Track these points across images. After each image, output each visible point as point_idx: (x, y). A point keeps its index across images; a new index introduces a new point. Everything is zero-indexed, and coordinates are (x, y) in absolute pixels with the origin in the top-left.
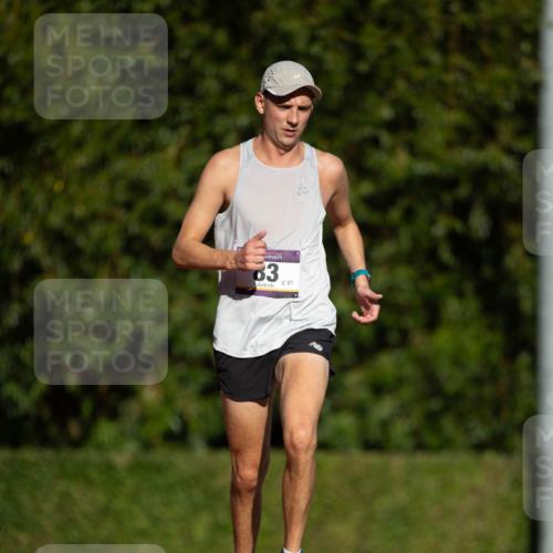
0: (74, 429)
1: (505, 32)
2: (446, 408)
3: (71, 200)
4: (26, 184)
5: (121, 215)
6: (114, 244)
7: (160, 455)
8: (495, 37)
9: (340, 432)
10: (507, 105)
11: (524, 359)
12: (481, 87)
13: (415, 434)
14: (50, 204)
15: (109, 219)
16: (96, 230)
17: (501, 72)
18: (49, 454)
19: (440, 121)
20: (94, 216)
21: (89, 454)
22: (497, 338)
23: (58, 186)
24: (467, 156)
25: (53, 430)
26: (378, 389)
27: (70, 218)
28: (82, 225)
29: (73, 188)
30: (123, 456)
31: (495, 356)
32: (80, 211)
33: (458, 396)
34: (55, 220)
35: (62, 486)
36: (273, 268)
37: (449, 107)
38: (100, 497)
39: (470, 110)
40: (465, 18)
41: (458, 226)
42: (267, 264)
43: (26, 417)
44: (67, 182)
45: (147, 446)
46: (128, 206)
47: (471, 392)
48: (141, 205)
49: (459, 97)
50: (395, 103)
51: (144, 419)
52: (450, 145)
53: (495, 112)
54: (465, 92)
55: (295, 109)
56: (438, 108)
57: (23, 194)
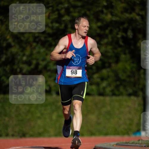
13: (112, 91)
26: (103, 79)
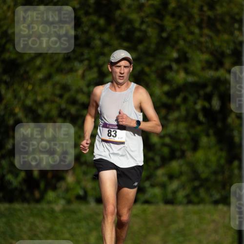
0: (37, 194)
1: (227, 19)
2: (201, 186)
3: (35, 93)
4: (15, 86)
5: (58, 100)
6: (54, 112)
7: (75, 206)
8: (223, 22)
9: (155, 196)
10: (228, 52)
11: (236, 163)
12: (217, 43)
14: (26, 95)
15: (53, 102)
16: (47, 107)
17: (226, 37)
18: (26, 205)
19: (199, 59)
20: (46, 100)
21: (44, 206)
22: (224, 154)
23: (30, 87)
24: (211, 74)
25: (27, 195)
27: (35, 101)
28: (40, 104)
29: (37, 88)
30: (59, 206)
31: (223, 161)
32: (39, 98)
33: (207, 180)
34: (29, 102)
35: (31, 220)
36: (115, 132)
37: (202, 52)
38: (48, 225)
39: (212, 54)
40: (209, 13)
41: (207, 105)
42: (112, 130)
43: (16, 189)
44: (34, 85)
45: (69, 202)
46: (61, 96)
47: (213, 178)
48: (67, 96)
49: (207, 48)
50: (178, 51)
51: (68, 190)
52: (203, 69)
53: (223, 54)
54: (210, 45)
55: (122, 67)
56: (198, 53)
57: (14, 91)
